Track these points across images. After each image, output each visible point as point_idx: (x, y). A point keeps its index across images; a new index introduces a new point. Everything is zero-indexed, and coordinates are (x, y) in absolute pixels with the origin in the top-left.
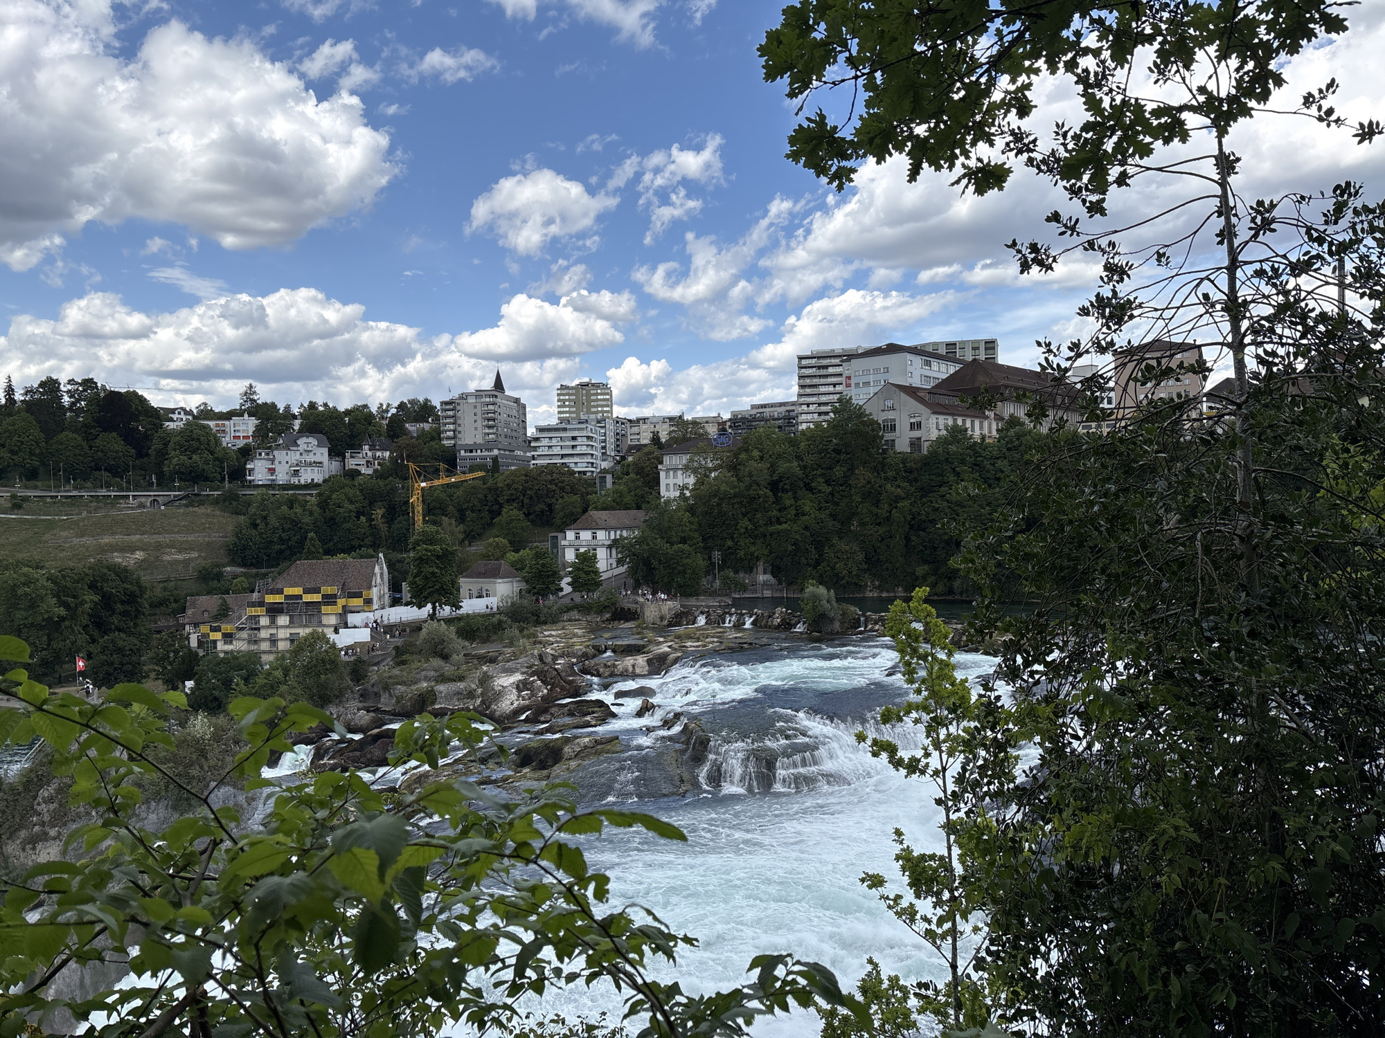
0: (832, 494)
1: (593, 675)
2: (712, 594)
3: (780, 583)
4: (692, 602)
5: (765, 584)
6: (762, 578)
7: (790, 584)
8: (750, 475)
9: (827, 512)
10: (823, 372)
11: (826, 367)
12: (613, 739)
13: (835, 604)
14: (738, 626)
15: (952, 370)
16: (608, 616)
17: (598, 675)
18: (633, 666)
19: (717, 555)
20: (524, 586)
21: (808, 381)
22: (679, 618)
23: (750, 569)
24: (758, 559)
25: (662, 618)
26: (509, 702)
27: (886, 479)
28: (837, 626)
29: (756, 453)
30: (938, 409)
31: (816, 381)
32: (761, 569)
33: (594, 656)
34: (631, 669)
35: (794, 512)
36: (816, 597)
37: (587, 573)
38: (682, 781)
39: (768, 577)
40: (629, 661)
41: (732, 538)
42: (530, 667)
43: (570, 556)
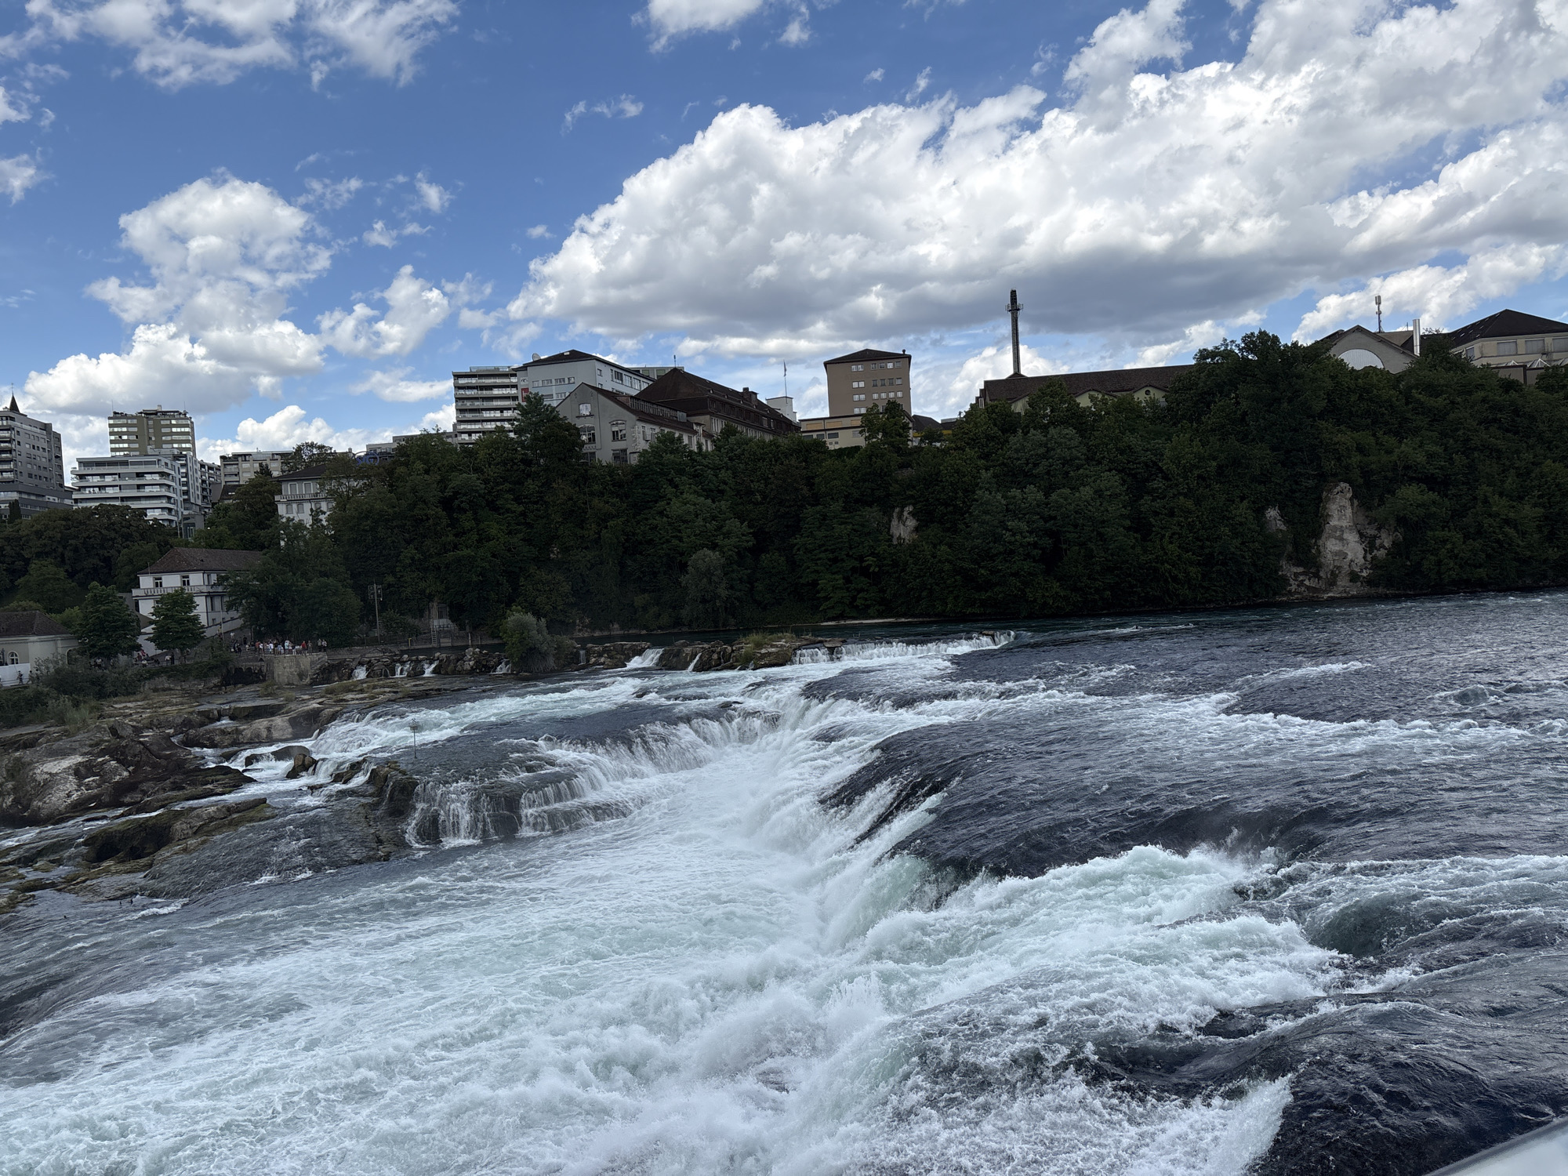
0: (523, 514)
1: (203, 746)
2: (374, 642)
3: (462, 627)
4: (343, 655)
5: (442, 632)
6: (437, 623)
7: (475, 627)
8: (414, 490)
9: (520, 536)
10: (485, 393)
11: (490, 387)
12: (260, 802)
13: (545, 632)
14: (416, 674)
15: (644, 386)
16: (216, 681)
17: (213, 746)
18: (269, 729)
19: (375, 590)
20: (74, 644)
21: (468, 404)
22: (326, 674)
23: (420, 613)
24: (430, 598)
25: (301, 676)
26: (59, 798)
27: (592, 494)
28: (551, 662)
29: (419, 466)
30: (645, 418)
31: (478, 404)
32: (435, 612)
33: (202, 724)
34: (264, 734)
35: (476, 537)
36: (523, 627)
37: (180, 622)
38: (380, 842)
39: (445, 621)
40: (261, 724)
41: (394, 573)
42: (97, 744)
43: (146, 608)
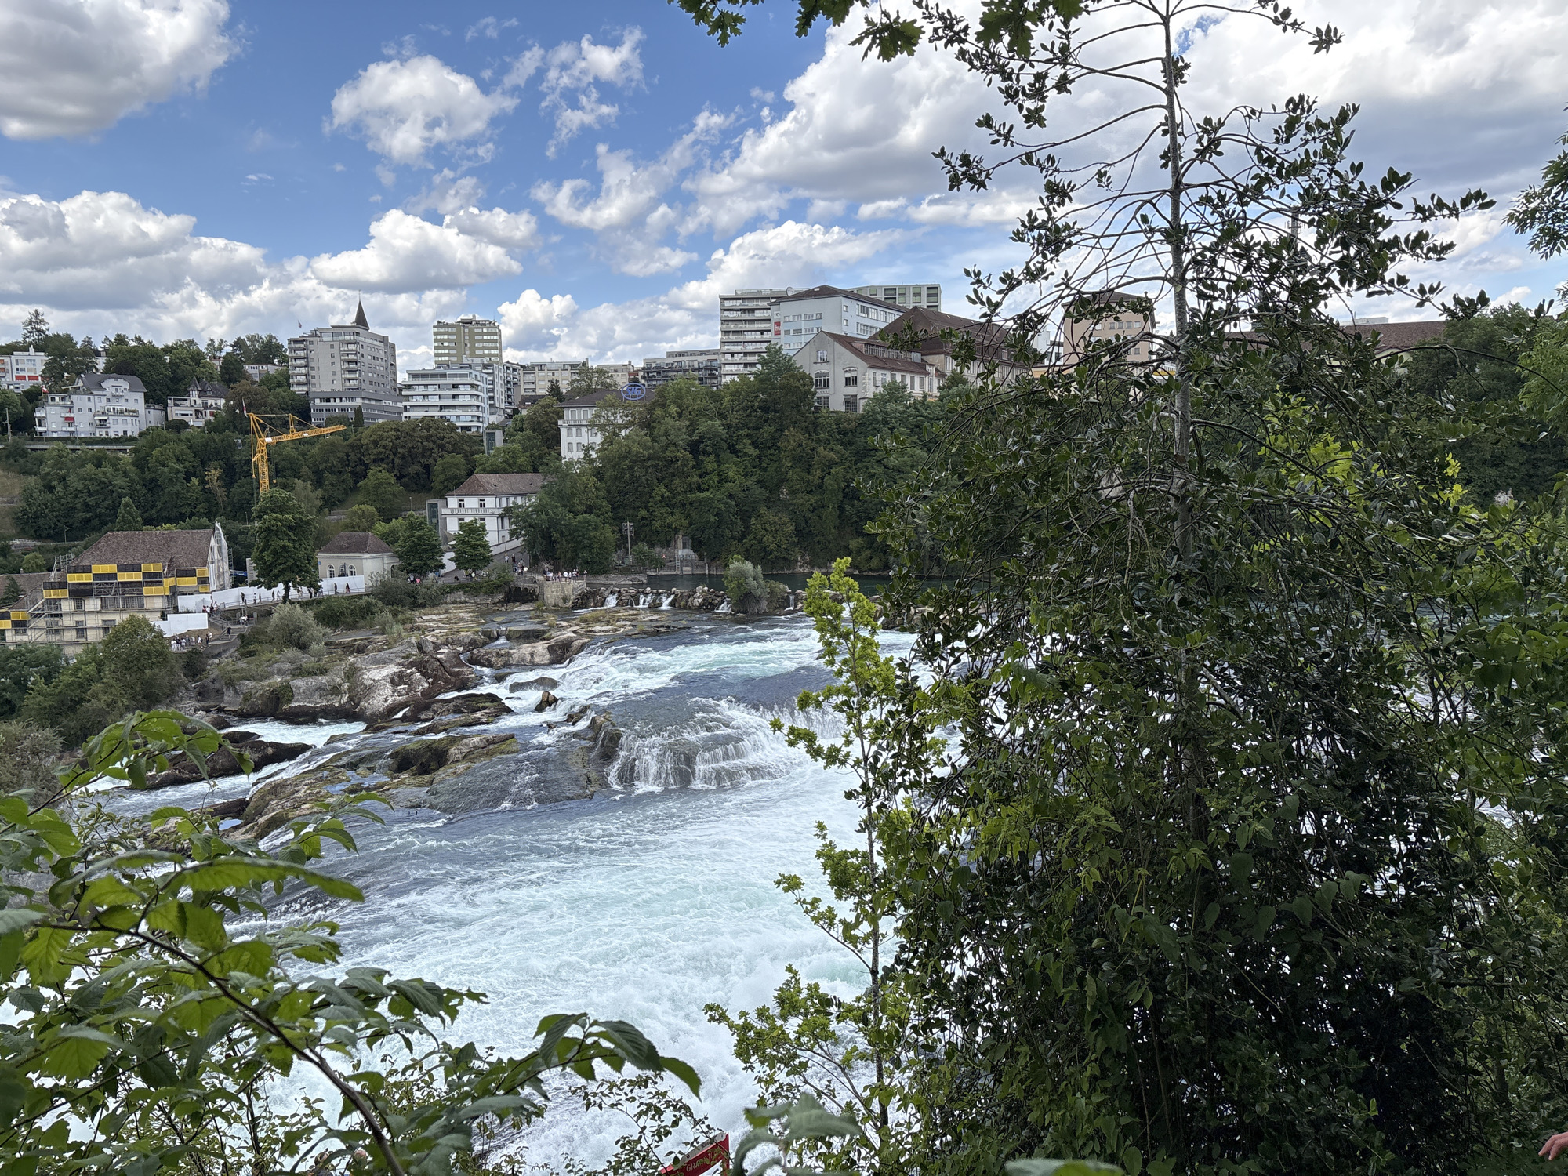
0: (759, 457)
1: (483, 665)
2: (625, 571)
3: (702, 558)
4: (601, 580)
5: (684, 560)
6: (681, 552)
7: (712, 559)
8: (667, 434)
9: (754, 478)
10: (747, 316)
11: (752, 311)
12: (508, 737)
13: (761, 580)
14: (654, 607)
15: (891, 319)
16: (500, 597)
17: (490, 665)
18: (532, 655)
19: (629, 526)
20: (397, 562)
21: (732, 327)
22: (585, 600)
23: (668, 543)
24: (676, 531)
25: (565, 600)
26: (381, 699)
27: (819, 441)
28: (764, 605)
29: (673, 409)
30: (876, 363)
31: (741, 326)
32: (680, 542)
33: (484, 644)
34: (528, 658)
35: (716, 478)
36: (742, 575)
37: (474, 547)
38: (589, 781)
39: (688, 552)
40: (526, 649)
41: (646, 507)
42: (407, 657)
43: (453, 527)
